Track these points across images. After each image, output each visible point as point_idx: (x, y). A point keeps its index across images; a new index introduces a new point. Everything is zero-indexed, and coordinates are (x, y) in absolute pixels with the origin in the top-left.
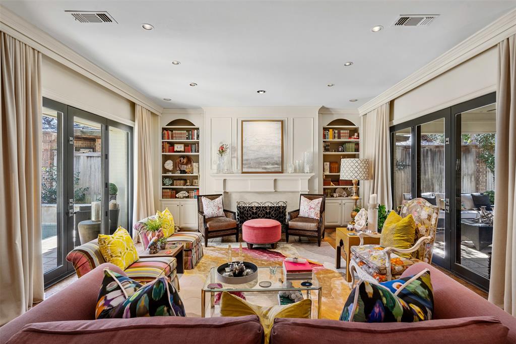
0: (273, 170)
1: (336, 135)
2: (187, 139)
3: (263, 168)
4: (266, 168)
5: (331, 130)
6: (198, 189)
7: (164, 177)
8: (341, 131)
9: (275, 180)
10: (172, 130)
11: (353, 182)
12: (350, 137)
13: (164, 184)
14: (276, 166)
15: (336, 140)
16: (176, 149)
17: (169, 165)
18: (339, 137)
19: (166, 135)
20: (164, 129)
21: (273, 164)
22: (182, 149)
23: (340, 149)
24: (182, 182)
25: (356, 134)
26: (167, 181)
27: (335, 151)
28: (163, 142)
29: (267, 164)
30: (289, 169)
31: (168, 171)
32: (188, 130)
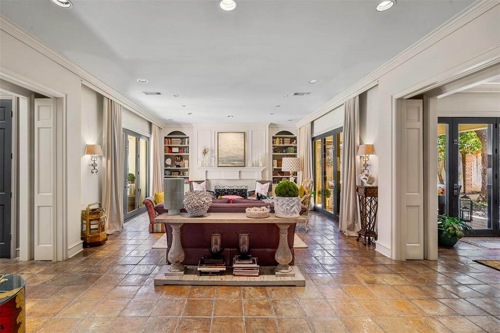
0: (238, 165)
1: (281, 142)
2: (181, 144)
3: (232, 164)
4: (233, 164)
5: (278, 138)
6: (188, 178)
7: (166, 170)
8: (285, 139)
9: (240, 172)
10: (171, 138)
11: (291, 173)
12: (291, 143)
13: (165, 175)
14: (241, 162)
15: (281, 145)
16: (173, 151)
17: (169, 162)
18: (283, 143)
19: (167, 142)
20: (165, 138)
21: (238, 161)
22: (178, 151)
23: (284, 151)
24: (177, 173)
25: (295, 141)
26: (168, 172)
27: (281, 153)
28: (165, 146)
29: (235, 161)
30: (249, 164)
31: (168, 166)
32: (182, 138)
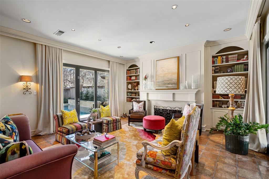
1: (224, 60)
2: (136, 73)
4: (168, 87)
5: (219, 57)
6: (139, 98)
7: (127, 92)
8: (229, 56)
9: (174, 94)
10: (130, 70)
12: (238, 60)
13: (128, 95)
14: (174, 85)
15: (224, 64)
16: (132, 79)
17: (130, 86)
18: (227, 61)
19: (128, 73)
20: (127, 70)
21: (172, 84)
22: (134, 79)
23: (229, 71)
24: (134, 94)
25: (246, 57)
27: (223, 73)
28: (127, 76)
29: (169, 84)
31: (129, 89)
32: (136, 69)
